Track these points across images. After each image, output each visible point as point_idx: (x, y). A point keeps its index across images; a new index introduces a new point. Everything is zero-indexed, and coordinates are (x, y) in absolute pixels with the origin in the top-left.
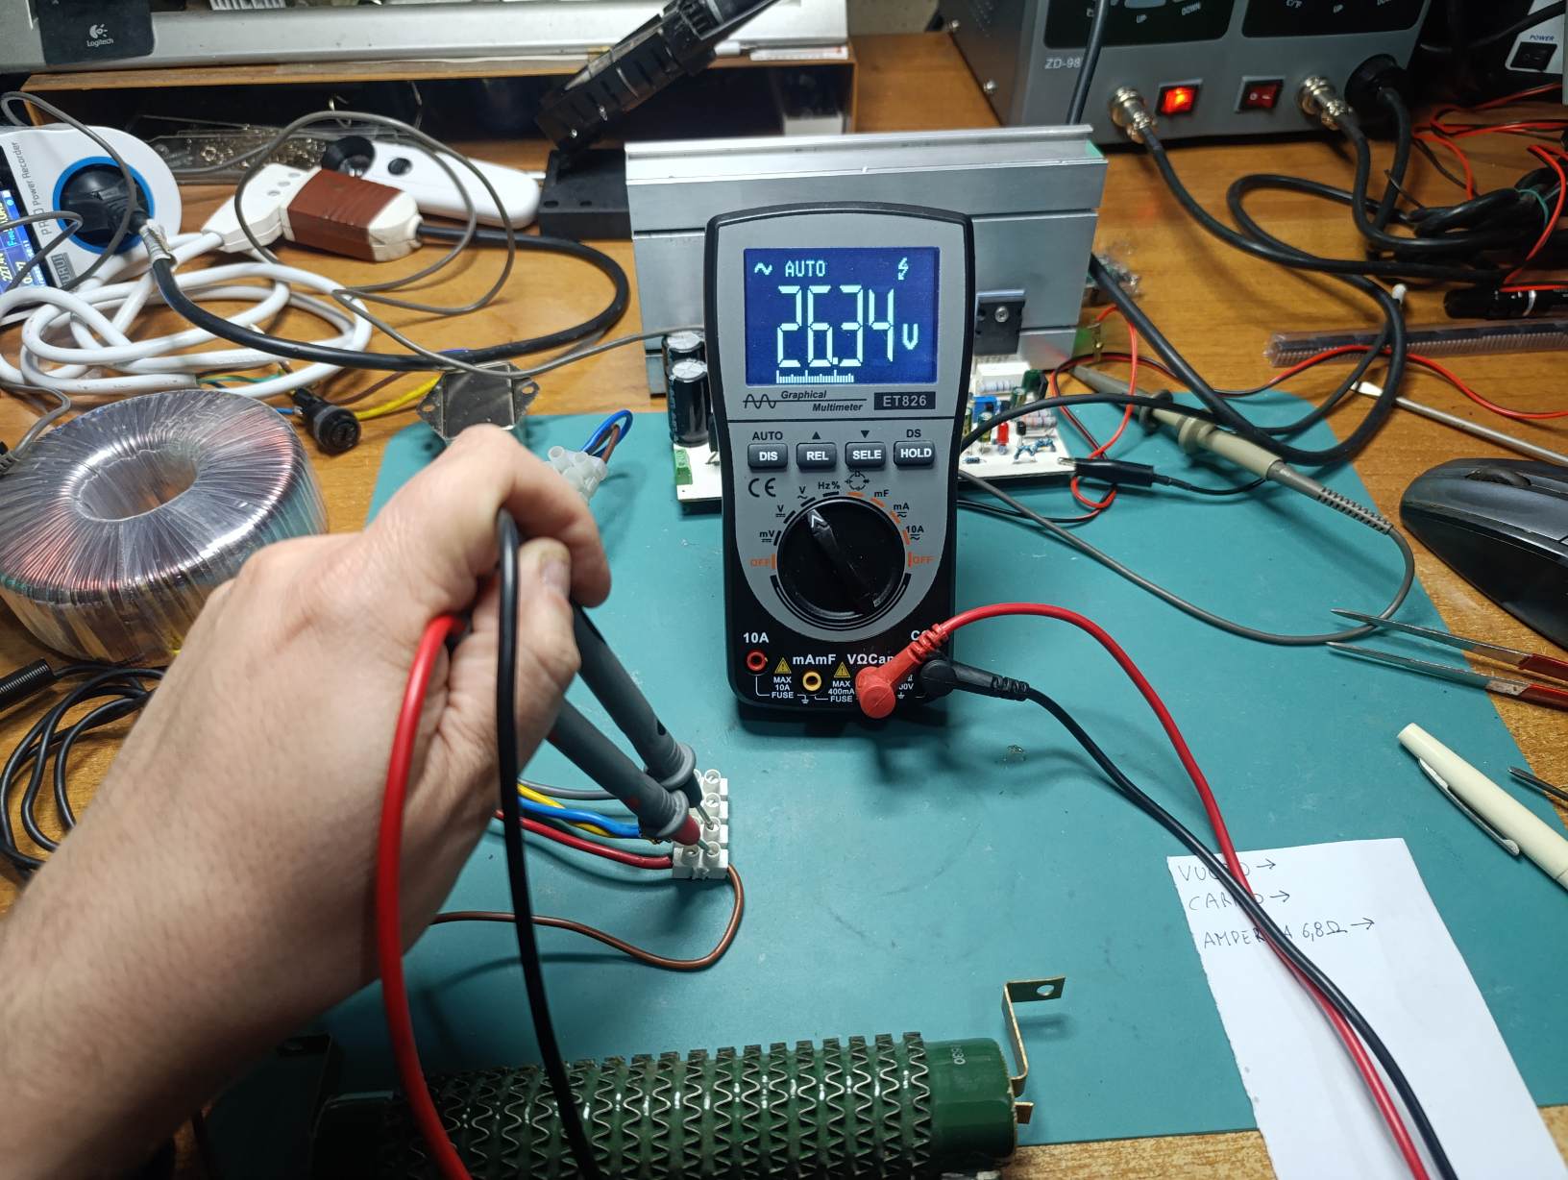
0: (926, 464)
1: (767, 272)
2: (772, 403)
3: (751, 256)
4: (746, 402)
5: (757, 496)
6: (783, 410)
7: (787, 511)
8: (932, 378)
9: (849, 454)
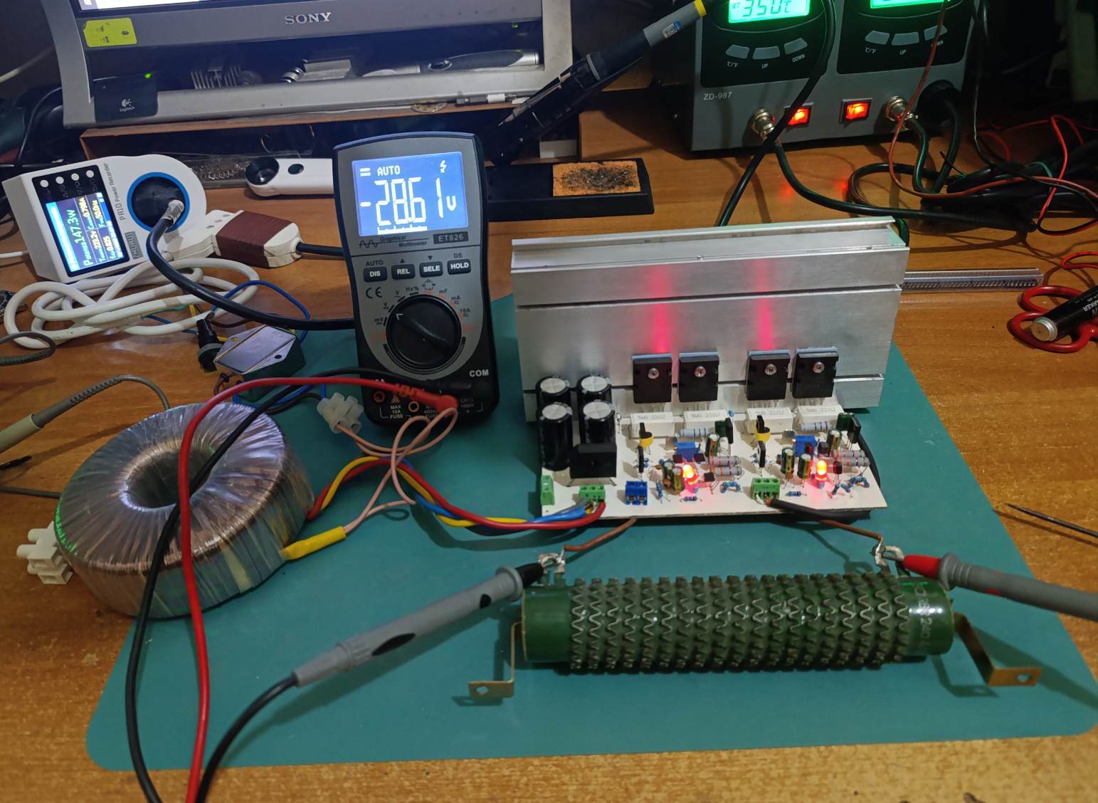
0: (467, 271)
5: (371, 298)
6: (383, 248)
7: (389, 306)
9: (421, 270)
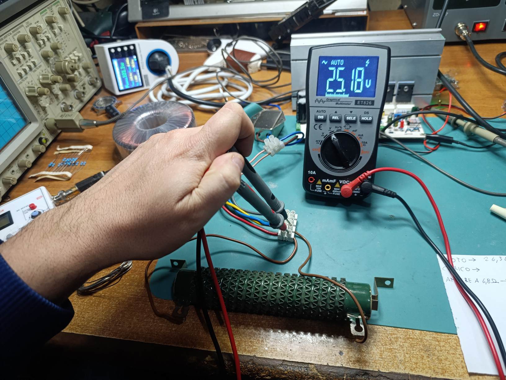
0: (370, 122)
1: (326, 63)
2: (323, 102)
3: (321, 58)
4: (316, 101)
5: (316, 129)
6: (327, 104)
7: (325, 135)
8: (374, 96)
9: (345, 118)
